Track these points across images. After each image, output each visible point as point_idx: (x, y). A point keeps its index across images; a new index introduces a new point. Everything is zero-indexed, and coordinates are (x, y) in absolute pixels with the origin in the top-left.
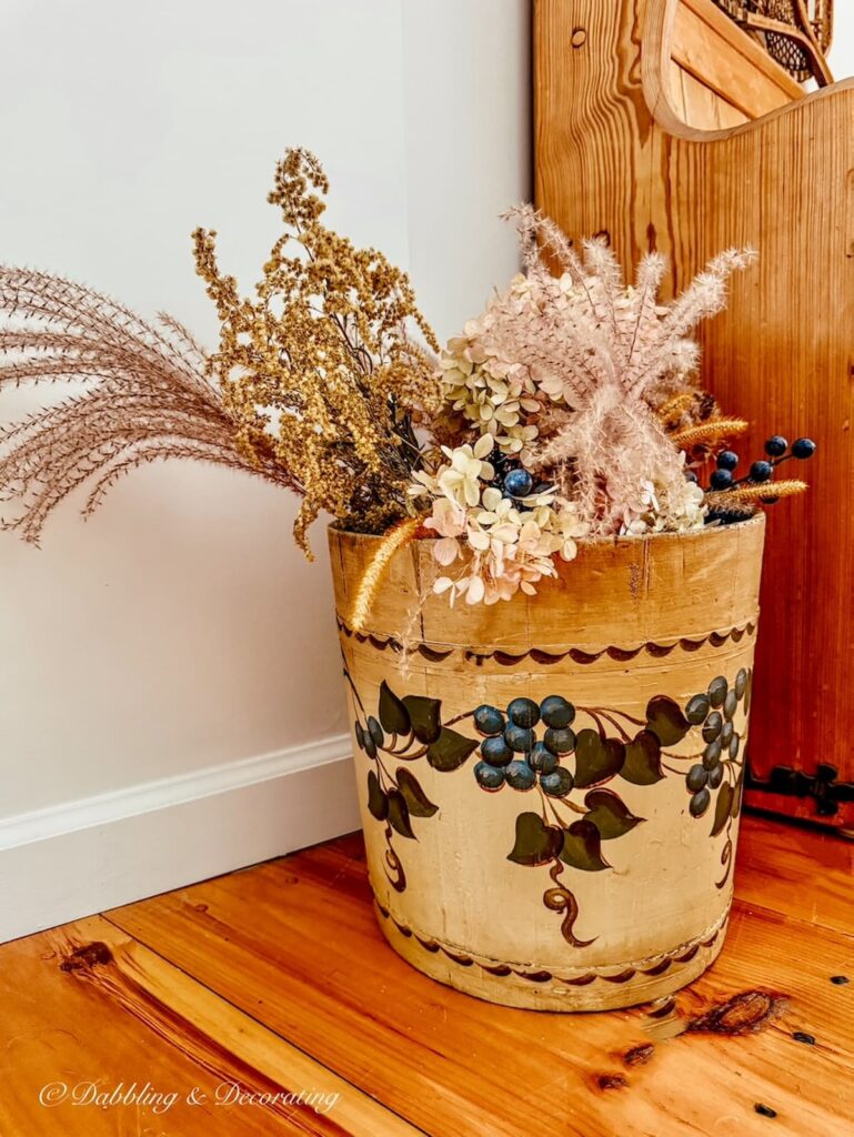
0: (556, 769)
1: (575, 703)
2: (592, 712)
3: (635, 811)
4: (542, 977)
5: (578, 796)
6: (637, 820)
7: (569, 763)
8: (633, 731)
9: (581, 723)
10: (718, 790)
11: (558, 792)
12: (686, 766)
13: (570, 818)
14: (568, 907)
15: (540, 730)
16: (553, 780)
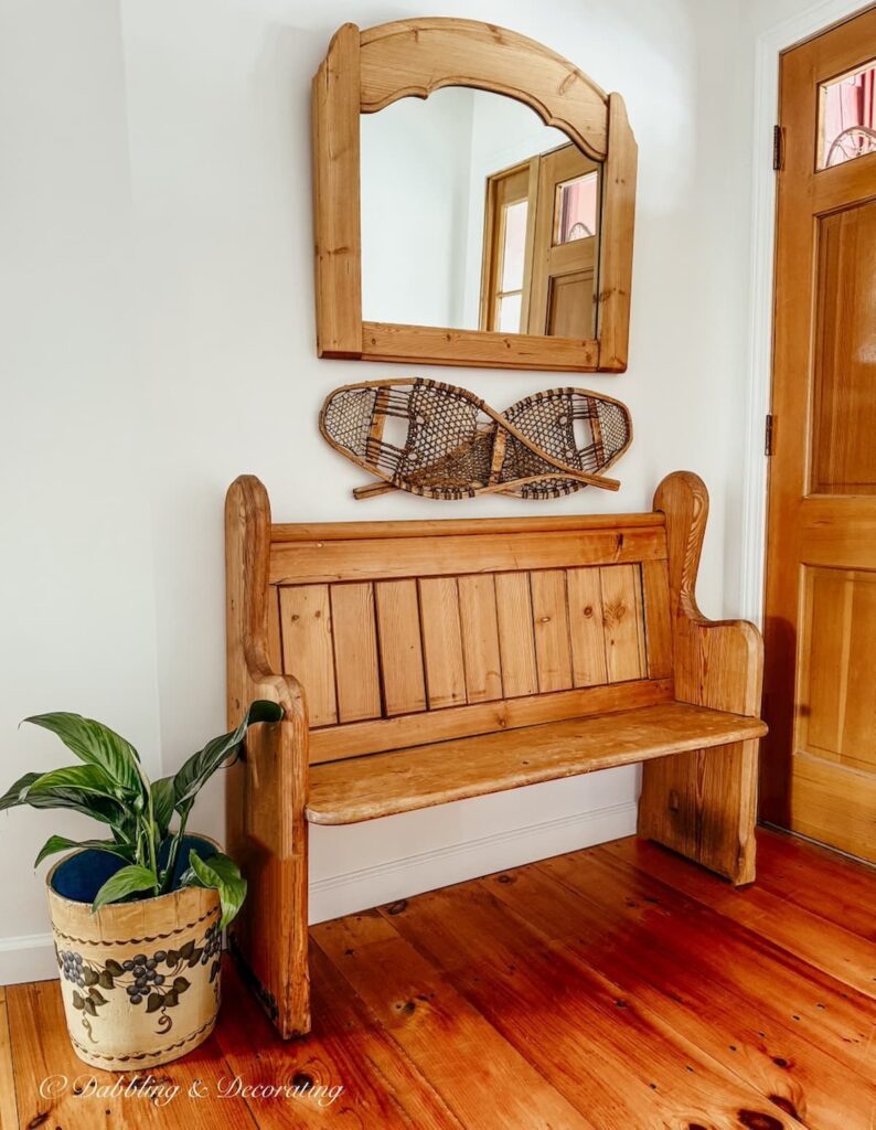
0: (79, 978)
1: (83, 956)
2: (88, 961)
3: (106, 998)
4: (86, 1052)
5: (87, 988)
6: (106, 1002)
7: (83, 976)
8: (101, 970)
9: (85, 964)
10: (147, 996)
11: (81, 986)
12: (126, 985)
13: (86, 996)
14: (89, 1026)
15: (74, 962)
16: (79, 981)
